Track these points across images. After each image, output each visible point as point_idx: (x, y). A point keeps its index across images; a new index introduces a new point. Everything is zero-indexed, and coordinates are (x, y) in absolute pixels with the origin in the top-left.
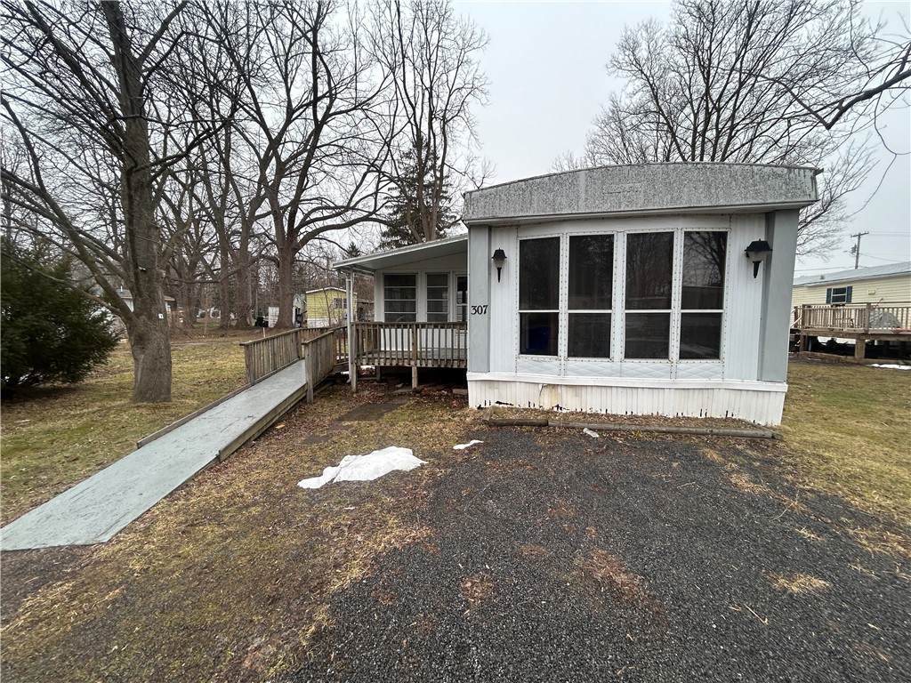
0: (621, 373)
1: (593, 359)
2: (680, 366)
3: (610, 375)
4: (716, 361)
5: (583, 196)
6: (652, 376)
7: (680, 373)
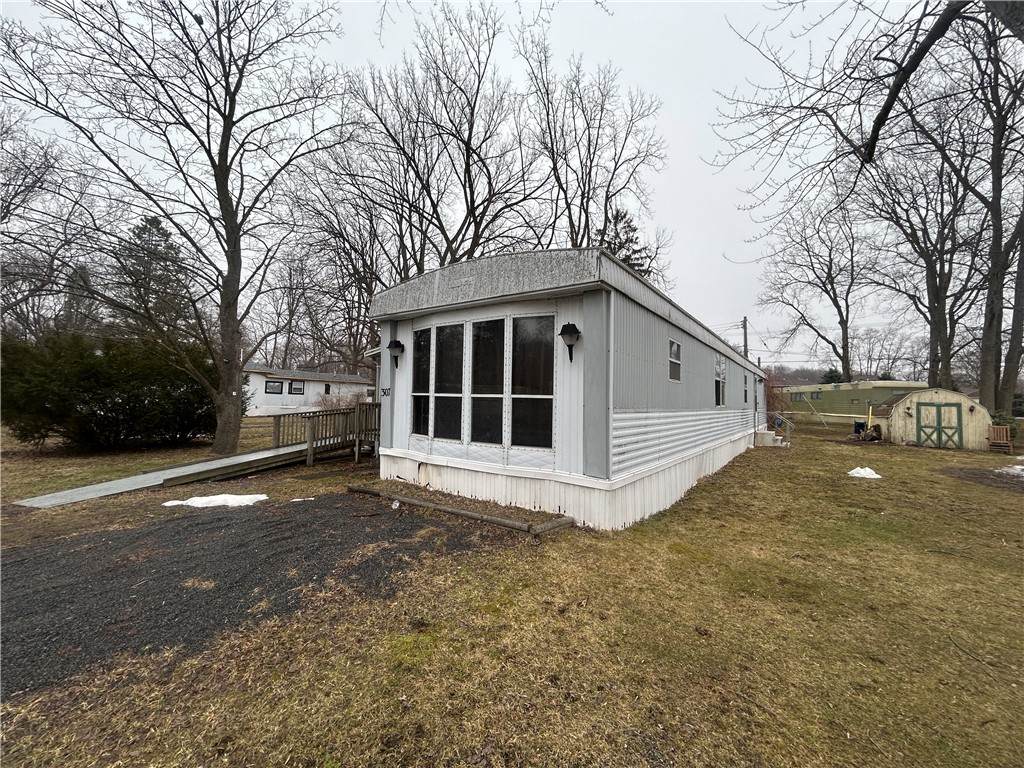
0: (467, 455)
1: (449, 441)
2: (511, 452)
3: (460, 457)
4: (547, 450)
5: (436, 292)
6: (489, 460)
7: (511, 459)
